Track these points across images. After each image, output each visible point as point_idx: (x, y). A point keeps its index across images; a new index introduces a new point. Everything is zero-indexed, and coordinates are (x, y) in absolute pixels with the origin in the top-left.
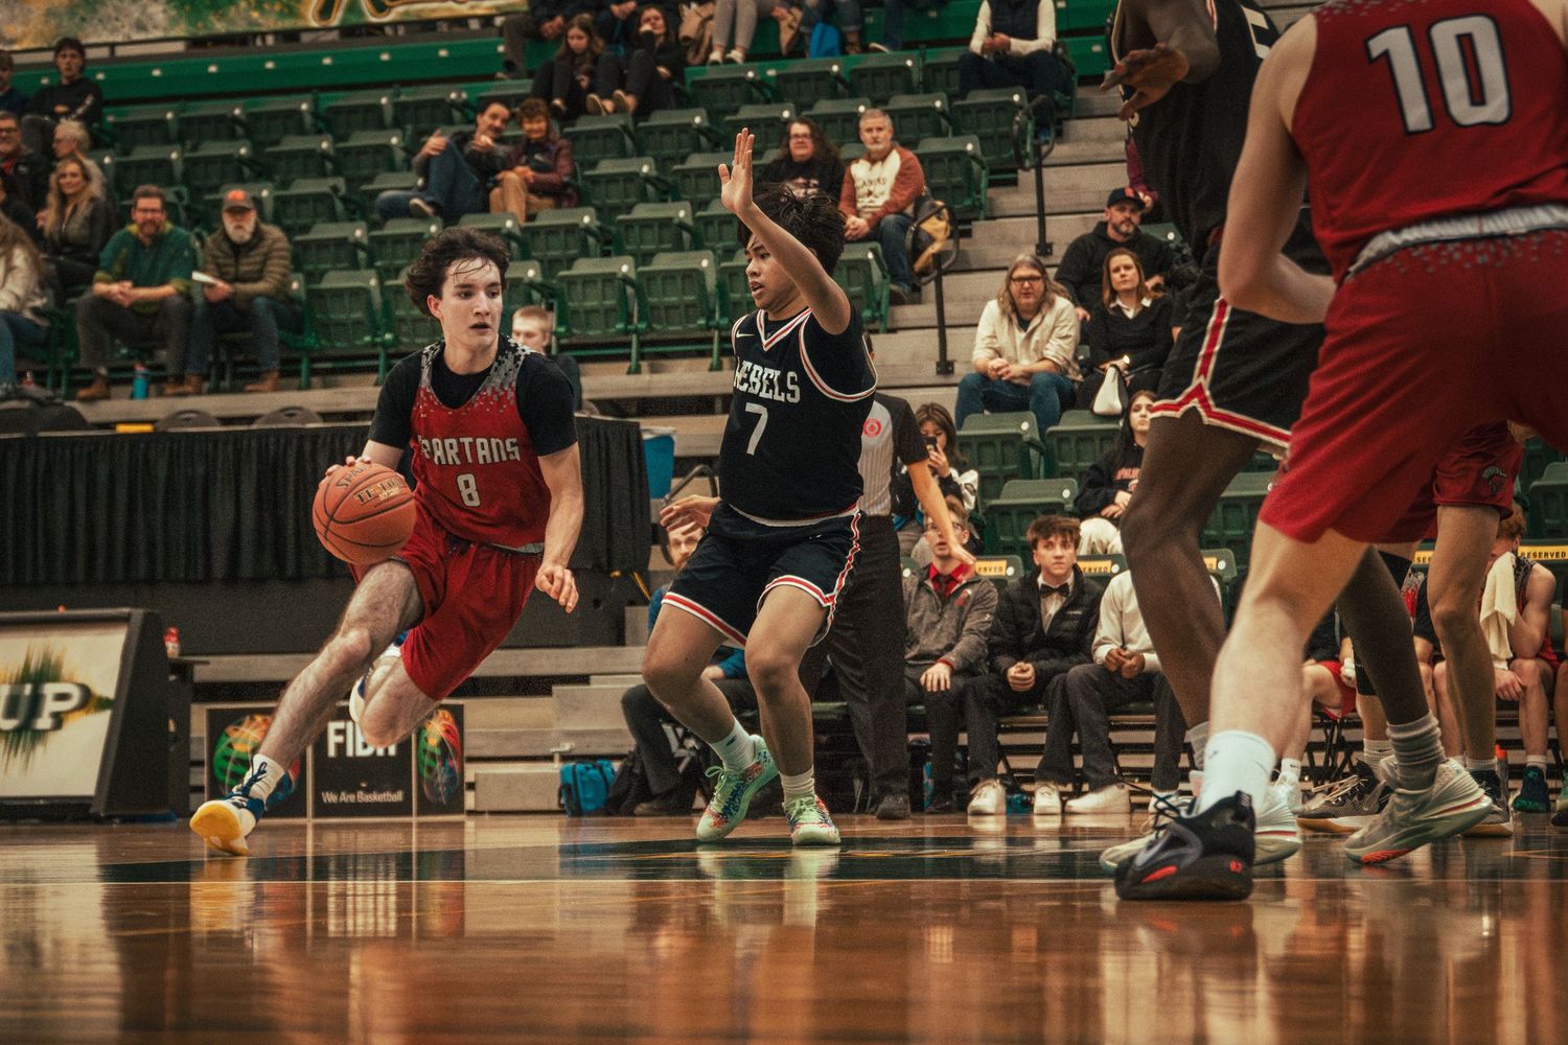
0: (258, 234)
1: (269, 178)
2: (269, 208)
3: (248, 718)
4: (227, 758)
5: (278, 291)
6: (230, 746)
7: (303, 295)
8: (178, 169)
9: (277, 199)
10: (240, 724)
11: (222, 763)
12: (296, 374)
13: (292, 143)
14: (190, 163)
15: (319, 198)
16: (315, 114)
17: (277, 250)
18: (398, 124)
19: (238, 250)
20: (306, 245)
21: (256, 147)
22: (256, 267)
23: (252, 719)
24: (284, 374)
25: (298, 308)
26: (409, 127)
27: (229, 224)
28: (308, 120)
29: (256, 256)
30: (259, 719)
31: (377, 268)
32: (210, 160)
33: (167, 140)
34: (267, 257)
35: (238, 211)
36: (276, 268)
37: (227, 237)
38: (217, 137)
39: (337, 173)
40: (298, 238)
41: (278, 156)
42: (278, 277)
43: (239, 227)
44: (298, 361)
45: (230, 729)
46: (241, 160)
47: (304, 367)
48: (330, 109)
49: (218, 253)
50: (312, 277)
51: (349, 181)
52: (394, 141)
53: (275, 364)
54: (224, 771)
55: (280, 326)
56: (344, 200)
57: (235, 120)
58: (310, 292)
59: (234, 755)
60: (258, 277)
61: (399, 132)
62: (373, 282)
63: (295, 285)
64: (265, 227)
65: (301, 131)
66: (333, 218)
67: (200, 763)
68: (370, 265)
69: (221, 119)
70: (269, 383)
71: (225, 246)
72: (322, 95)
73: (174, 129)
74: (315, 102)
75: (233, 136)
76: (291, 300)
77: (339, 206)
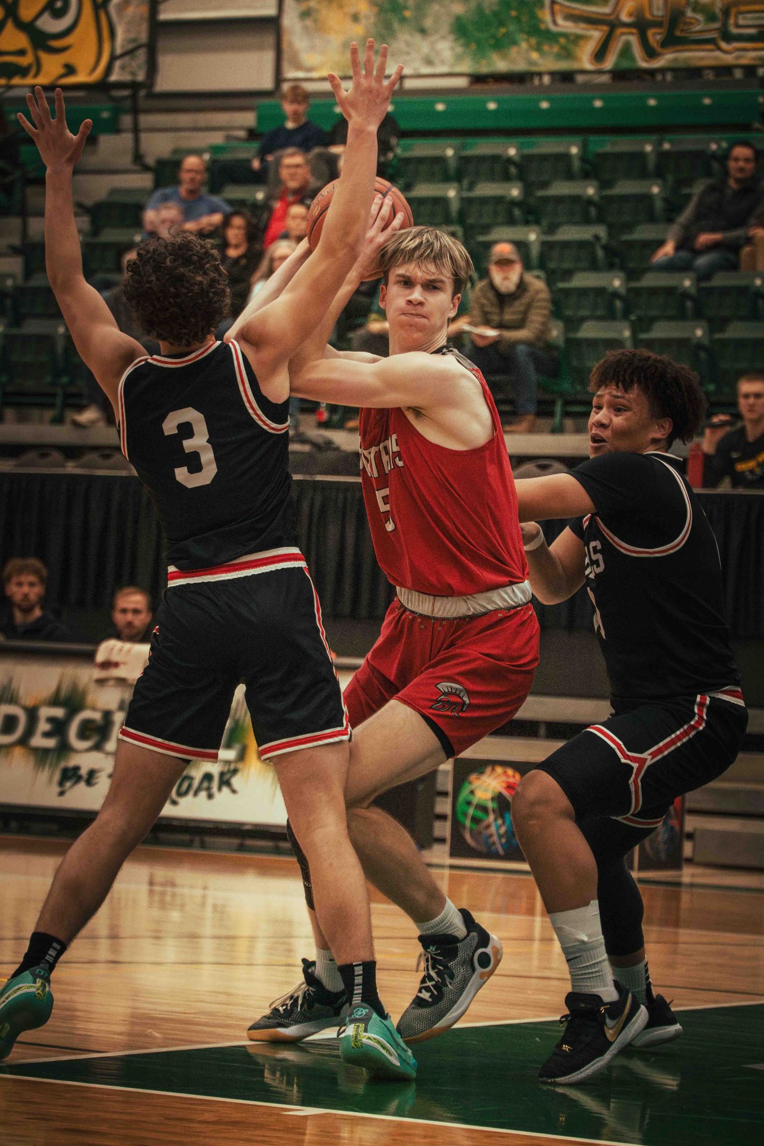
0: (522, 286)
1: (537, 222)
2: (535, 251)
3: (489, 769)
4: (469, 803)
5: (538, 338)
6: (472, 792)
7: (561, 342)
8: (455, 207)
9: (544, 244)
10: (482, 773)
11: (465, 807)
12: (551, 414)
13: (561, 188)
14: (467, 202)
15: (582, 245)
16: (583, 159)
17: (539, 300)
18: (659, 174)
19: (503, 299)
20: (567, 292)
21: (528, 190)
22: (520, 316)
23: (493, 770)
24: (540, 414)
25: (556, 354)
26: (670, 178)
27: (497, 276)
28: (576, 164)
29: (519, 306)
30: (499, 770)
31: (630, 321)
32: (484, 201)
33: (446, 178)
34: (529, 306)
35: (505, 263)
36: (536, 318)
37: (492, 286)
38: (492, 177)
39: (600, 220)
40: (561, 285)
41: (545, 200)
42: (537, 325)
43: (506, 278)
44: (553, 403)
45: (473, 777)
46: (513, 203)
47: (558, 409)
48: (599, 155)
49: (484, 301)
50: (572, 324)
51: (611, 227)
52: (656, 190)
53: (532, 407)
54: (465, 814)
55: (537, 370)
56: (605, 248)
57: (510, 161)
58: (568, 341)
59: (475, 801)
60: (520, 324)
61: (660, 182)
62: (627, 333)
63: (555, 333)
64: (529, 278)
65: (569, 176)
66: (594, 266)
67: (445, 794)
68: (626, 315)
69: (495, 159)
70: (524, 425)
71: (491, 295)
72: (592, 138)
73: (453, 165)
74: (584, 147)
75: (507, 178)
76: (549, 347)
77: (600, 253)
